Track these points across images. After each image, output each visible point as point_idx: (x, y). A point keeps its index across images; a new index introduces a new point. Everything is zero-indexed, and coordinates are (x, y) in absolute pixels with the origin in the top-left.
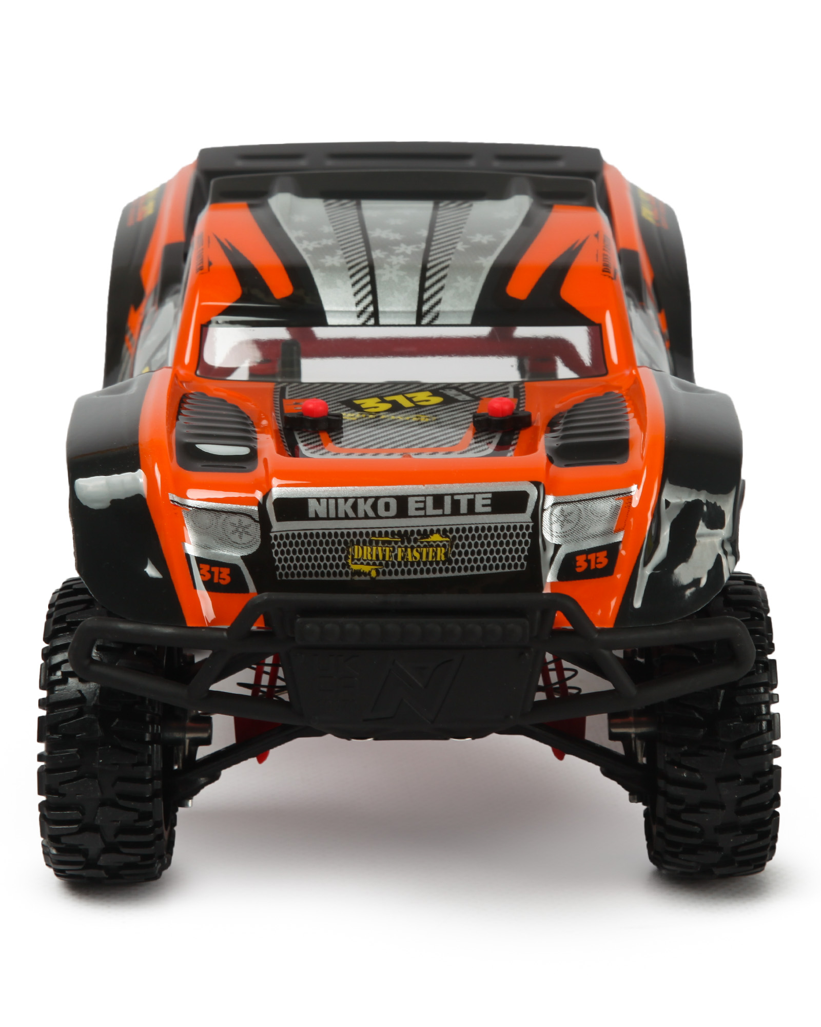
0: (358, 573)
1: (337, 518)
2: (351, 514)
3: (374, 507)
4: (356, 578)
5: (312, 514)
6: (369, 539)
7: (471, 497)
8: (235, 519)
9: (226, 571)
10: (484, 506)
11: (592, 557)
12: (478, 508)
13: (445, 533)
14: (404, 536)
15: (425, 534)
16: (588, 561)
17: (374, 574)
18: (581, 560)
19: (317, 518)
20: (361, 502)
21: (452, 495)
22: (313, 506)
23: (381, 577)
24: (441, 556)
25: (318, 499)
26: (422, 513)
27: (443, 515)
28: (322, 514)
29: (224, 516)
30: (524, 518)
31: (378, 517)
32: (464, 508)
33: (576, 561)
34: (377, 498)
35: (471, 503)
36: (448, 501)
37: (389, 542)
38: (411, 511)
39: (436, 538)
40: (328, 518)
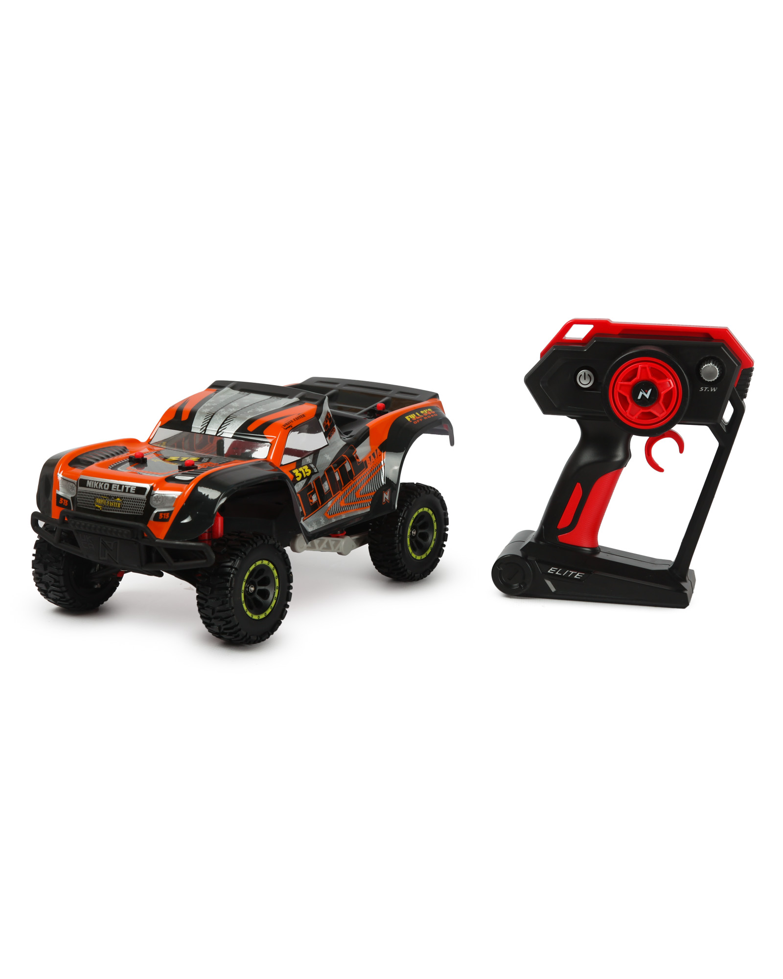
0: (97, 508)
1: (93, 488)
2: (97, 487)
3: (103, 486)
4: (96, 509)
5: (87, 486)
6: (101, 496)
7: (130, 487)
8: (71, 484)
9: (67, 501)
10: (133, 491)
11: (165, 514)
12: (131, 491)
13: (121, 498)
14: (110, 497)
15: (116, 498)
16: (163, 515)
17: (101, 509)
18: (161, 515)
19: (88, 487)
20: (100, 483)
21: (125, 485)
22: (89, 484)
23: (103, 510)
24: (119, 506)
25: (90, 481)
26: (115, 490)
27: (121, 492)
28: (90, 486)
29: (69, 483)
30: (144, 497)
31: (103, 489)
32: (127, 491)
33: (159, 515)
34: (105, 483)
35: (129, 489)
36: (123, 487)
37: (106, 499)
38: (113, 489)
39: (118, 499)
40: (91, 488)
